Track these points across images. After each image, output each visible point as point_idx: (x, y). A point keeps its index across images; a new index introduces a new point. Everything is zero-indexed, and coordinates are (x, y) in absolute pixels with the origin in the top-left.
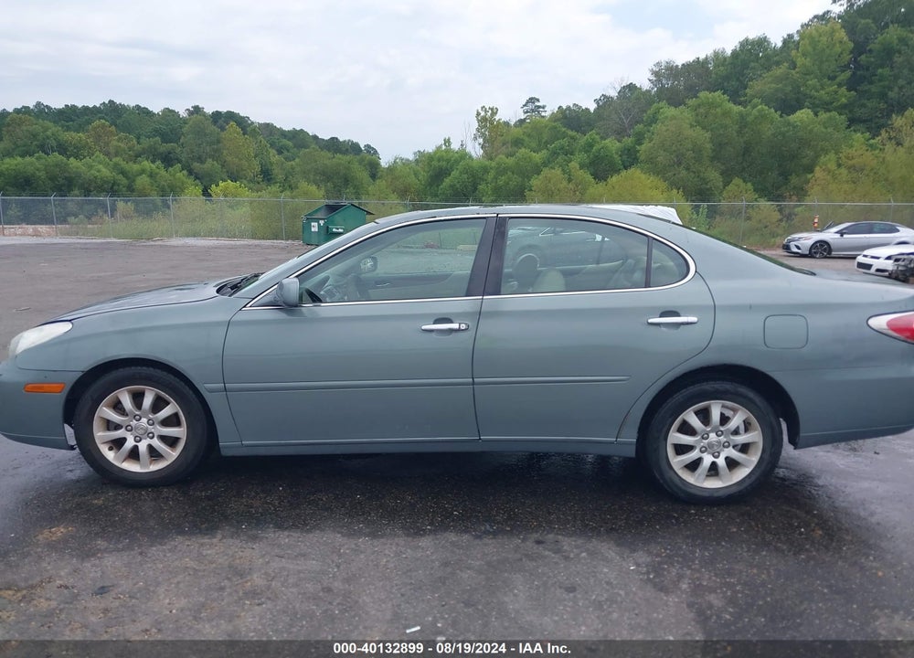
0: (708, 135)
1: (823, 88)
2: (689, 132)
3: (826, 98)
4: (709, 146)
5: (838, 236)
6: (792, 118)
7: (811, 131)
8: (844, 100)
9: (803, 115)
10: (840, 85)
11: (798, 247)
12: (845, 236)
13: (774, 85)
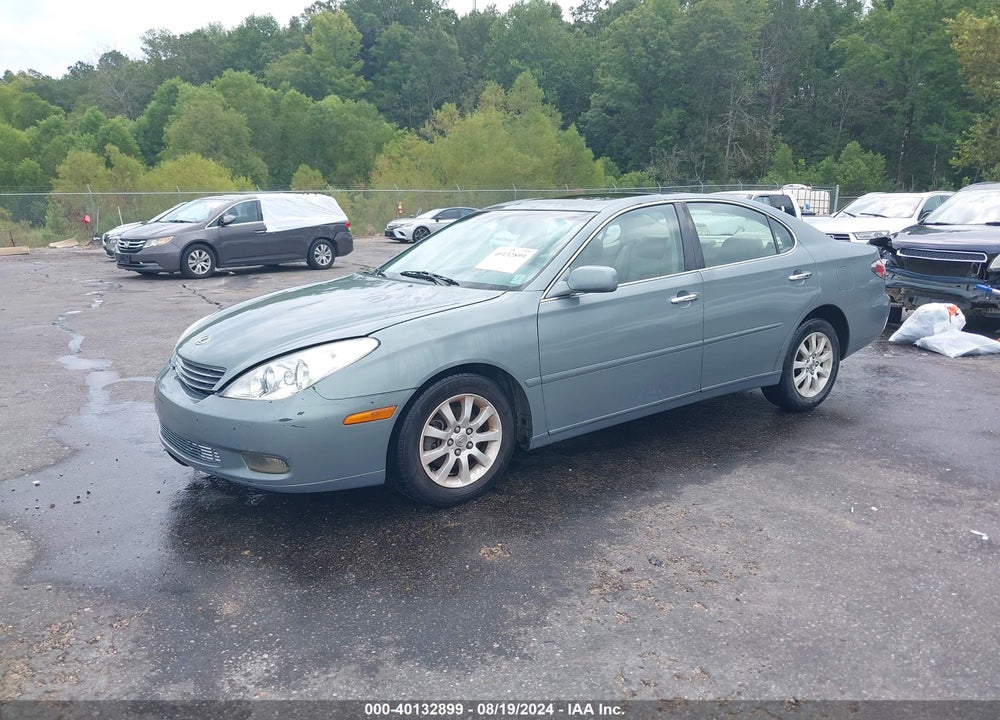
0: (243, 117)
1: (342, 76)
2: (224, 115)
3: (347, 86)
4: (246, 130)
5: (434, 221)
6: (321, 103)
7: (346, 119)
8: (363, 89)
9: (331, 101)
10: (358, 74)
11: (402, 234)
12: (440, 221)
13: (293, 69)
